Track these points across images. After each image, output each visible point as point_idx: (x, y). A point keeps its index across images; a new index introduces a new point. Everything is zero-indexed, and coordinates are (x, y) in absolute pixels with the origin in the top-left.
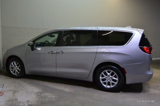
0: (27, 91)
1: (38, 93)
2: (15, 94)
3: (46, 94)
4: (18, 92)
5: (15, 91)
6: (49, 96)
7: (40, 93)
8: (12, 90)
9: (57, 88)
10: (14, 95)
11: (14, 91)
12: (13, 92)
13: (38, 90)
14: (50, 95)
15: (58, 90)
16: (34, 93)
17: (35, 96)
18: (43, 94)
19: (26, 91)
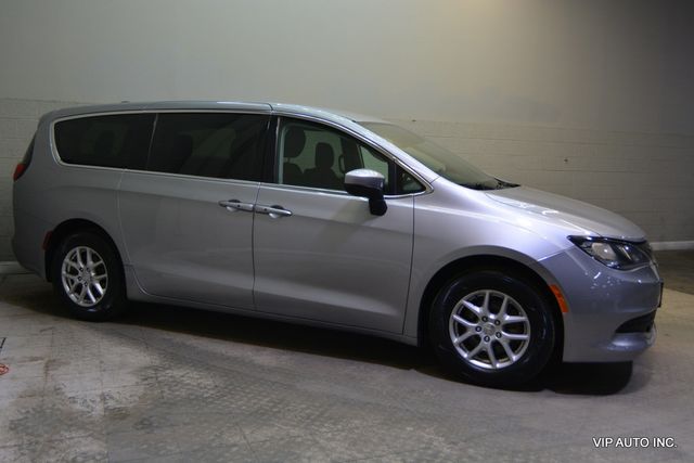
0: (102, 362)
1: (147, 368)
2: (51, 372)
3: (177, 373)
4: (65, 363)
5: (54, 361)
6: (191, 378)
7: (156, 370)
8: (42, 359)
9: (224, 352)
10: (46, 373)
11: (49, 361)
12: (42, 366)
13: (148, 359)
14: (195, 375)
15: (228, 358)
16: (130, 370)
17: (133, 379)
18: (168, 371)
19: (98, 362)
